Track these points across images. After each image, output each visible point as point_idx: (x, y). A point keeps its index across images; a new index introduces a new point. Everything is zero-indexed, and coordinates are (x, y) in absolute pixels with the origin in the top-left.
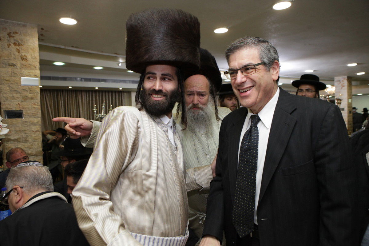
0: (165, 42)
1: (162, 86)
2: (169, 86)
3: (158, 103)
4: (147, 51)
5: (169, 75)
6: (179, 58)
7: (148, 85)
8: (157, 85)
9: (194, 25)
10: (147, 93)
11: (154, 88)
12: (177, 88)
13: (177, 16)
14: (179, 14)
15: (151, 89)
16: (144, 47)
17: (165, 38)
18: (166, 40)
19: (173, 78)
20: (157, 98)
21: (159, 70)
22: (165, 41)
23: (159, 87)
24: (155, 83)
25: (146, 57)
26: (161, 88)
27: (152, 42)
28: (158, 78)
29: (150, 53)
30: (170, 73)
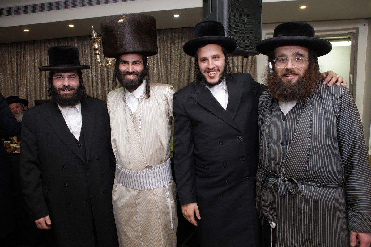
0: (134, 38)
1: (133, 69)
2: (139, 68)
3: (132, 81)
5: (138, 61)
6: (145, 49)
7: (123, 68)
8: (130, 68)
10: (122, 74)
11: (128, 70)
12: (144, 69)
15: (125, 71)
16: (119, 43)
17: (133, 35)
18: (134, 36)
19: (141, 62)
20: (131, 77)
21: (130, 58)
23: (132, 70)
24: (129, 67)
25: (121, 50)
26: (133, 71)
28: (130, 64)
29: (124, 47)
30: (139, 60)
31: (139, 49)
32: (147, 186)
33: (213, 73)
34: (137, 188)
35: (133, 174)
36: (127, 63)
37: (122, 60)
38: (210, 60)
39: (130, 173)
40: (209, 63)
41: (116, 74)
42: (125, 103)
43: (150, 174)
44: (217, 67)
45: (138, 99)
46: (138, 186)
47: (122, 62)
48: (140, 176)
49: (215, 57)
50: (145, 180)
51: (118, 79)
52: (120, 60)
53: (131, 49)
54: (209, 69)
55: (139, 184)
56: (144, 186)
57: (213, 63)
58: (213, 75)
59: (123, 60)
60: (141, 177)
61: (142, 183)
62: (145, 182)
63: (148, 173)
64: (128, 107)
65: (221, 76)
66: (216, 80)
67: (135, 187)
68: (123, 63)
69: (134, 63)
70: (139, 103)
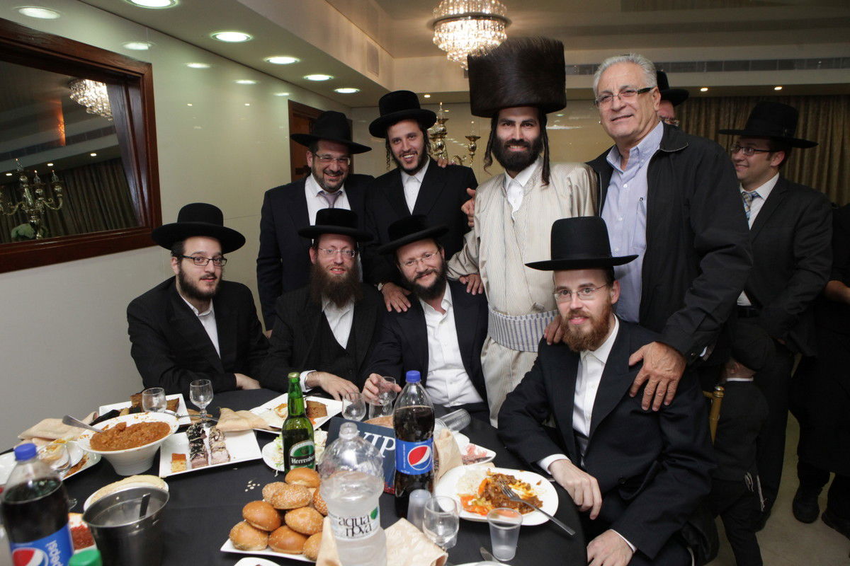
1: (522, 134)
2: (530, 134)
3: (518, 154)
5: (531, 120)
7: (504, 133)
8: (517, 133)
10: (503, 144)
11: (514, 137)
15: (509, 139)
19: (535, 124)
20: (516, 149)
23: (520, 136)
24: (515, 131)
26: (521, 138)
28: (518, 126)
30: (532, 118)
31: (534, 99)
32: (533, 344)
33: (409, 156)
34: (516, 346)
35: (509, 319)
36: (512, 124)
37: (502, 118)
38: (404, 139)
39: (504, 318)
40: (403, 146)
41: (492, 144)
42: (504, 196)
43: (538, 323)
44: (414, 148)
45: (524, 188)
46: (518, 344)
47: (503, 123)
48: (520, 324)
49: (410, 136)
50: (529, 333)
51: (495, 153)
52: (499, 119)
53: (521, 99)
54: (405, 152)
55: (520, 340)
56: (528, 344)
57: (408, 144)
58: (409, 160)
59: (504, 119)
60: (522, 326)
61: (525, 339)
62: (529, 337)
63: (535, 320)
64: (509, 203)
65: (420, 159)
66: (414, 165)
67: (512, 345)
68: (504, 125)
69: (524, 124)
70: (525, 195)
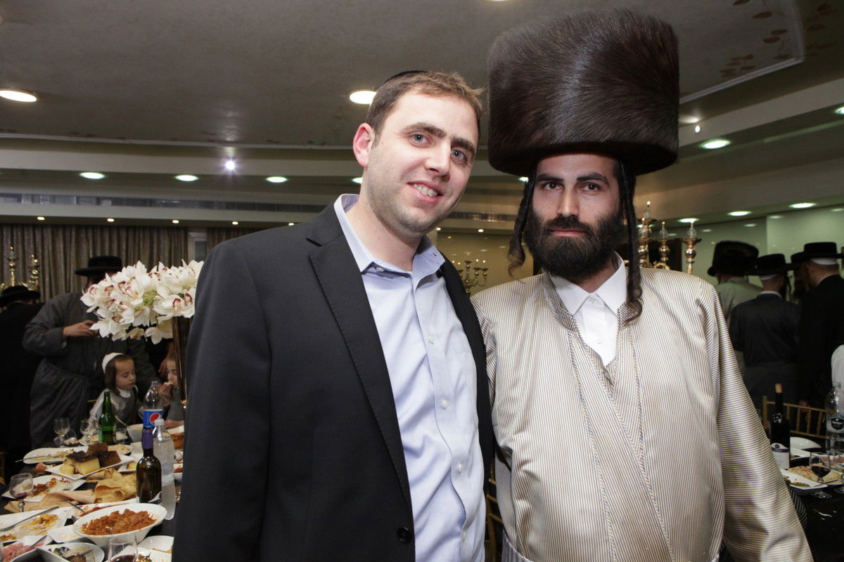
0: (586, 95)
4: (541, 120)
5: (597, 177)
7: (545, 205)
8: (566, 203)
9: (661, 45)
12: (617, 209)
13: (617, 27)
14: (621, 21)
16: (533, 112)
17: (584, 85)
19: (607, 183)
21: (569, 167)
22: (586, 93)
23: (571, 208)
25: (538, 136)
27: (555, 97)
28: (569, 189)
29: (547, 125)
30: (600, 173)
36: (556, 182)
37: (542, 173)
42: (569, 329)
45: (618, 315)
47: (543, 182)
52: (538, 174)
59: (544, 175)
64: (583, 342)
68: (543, 186)
70: (621, 328)
